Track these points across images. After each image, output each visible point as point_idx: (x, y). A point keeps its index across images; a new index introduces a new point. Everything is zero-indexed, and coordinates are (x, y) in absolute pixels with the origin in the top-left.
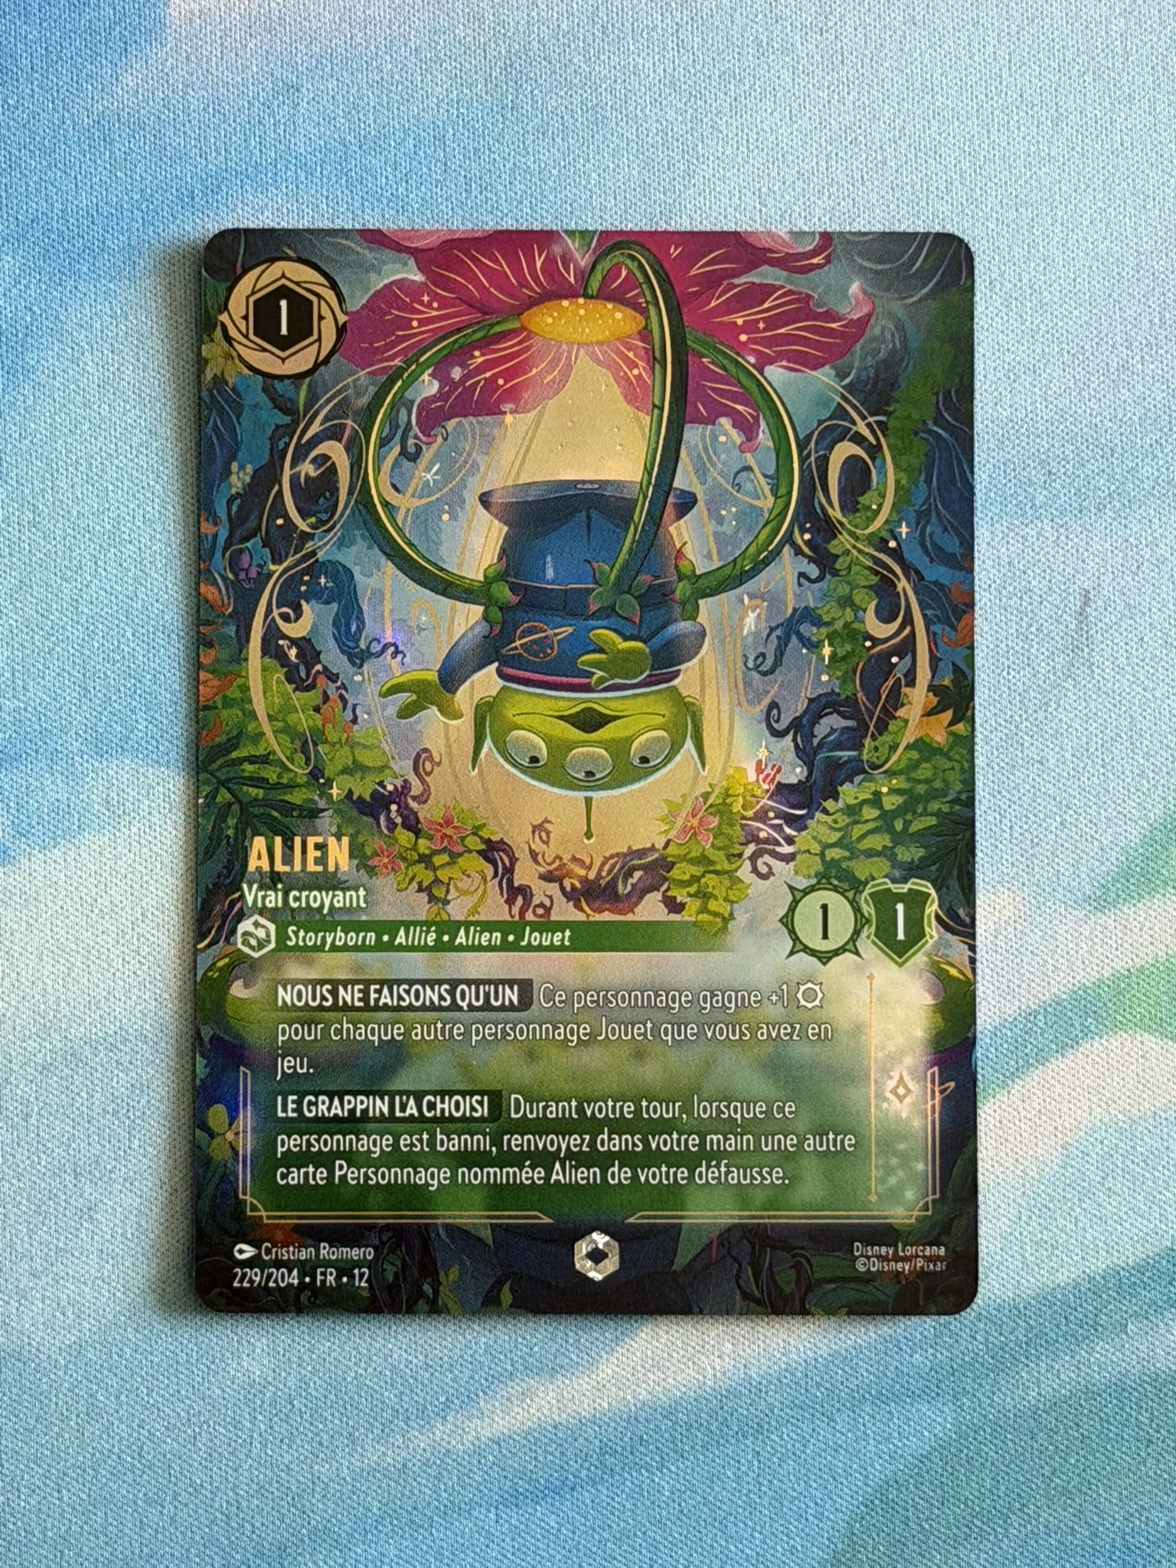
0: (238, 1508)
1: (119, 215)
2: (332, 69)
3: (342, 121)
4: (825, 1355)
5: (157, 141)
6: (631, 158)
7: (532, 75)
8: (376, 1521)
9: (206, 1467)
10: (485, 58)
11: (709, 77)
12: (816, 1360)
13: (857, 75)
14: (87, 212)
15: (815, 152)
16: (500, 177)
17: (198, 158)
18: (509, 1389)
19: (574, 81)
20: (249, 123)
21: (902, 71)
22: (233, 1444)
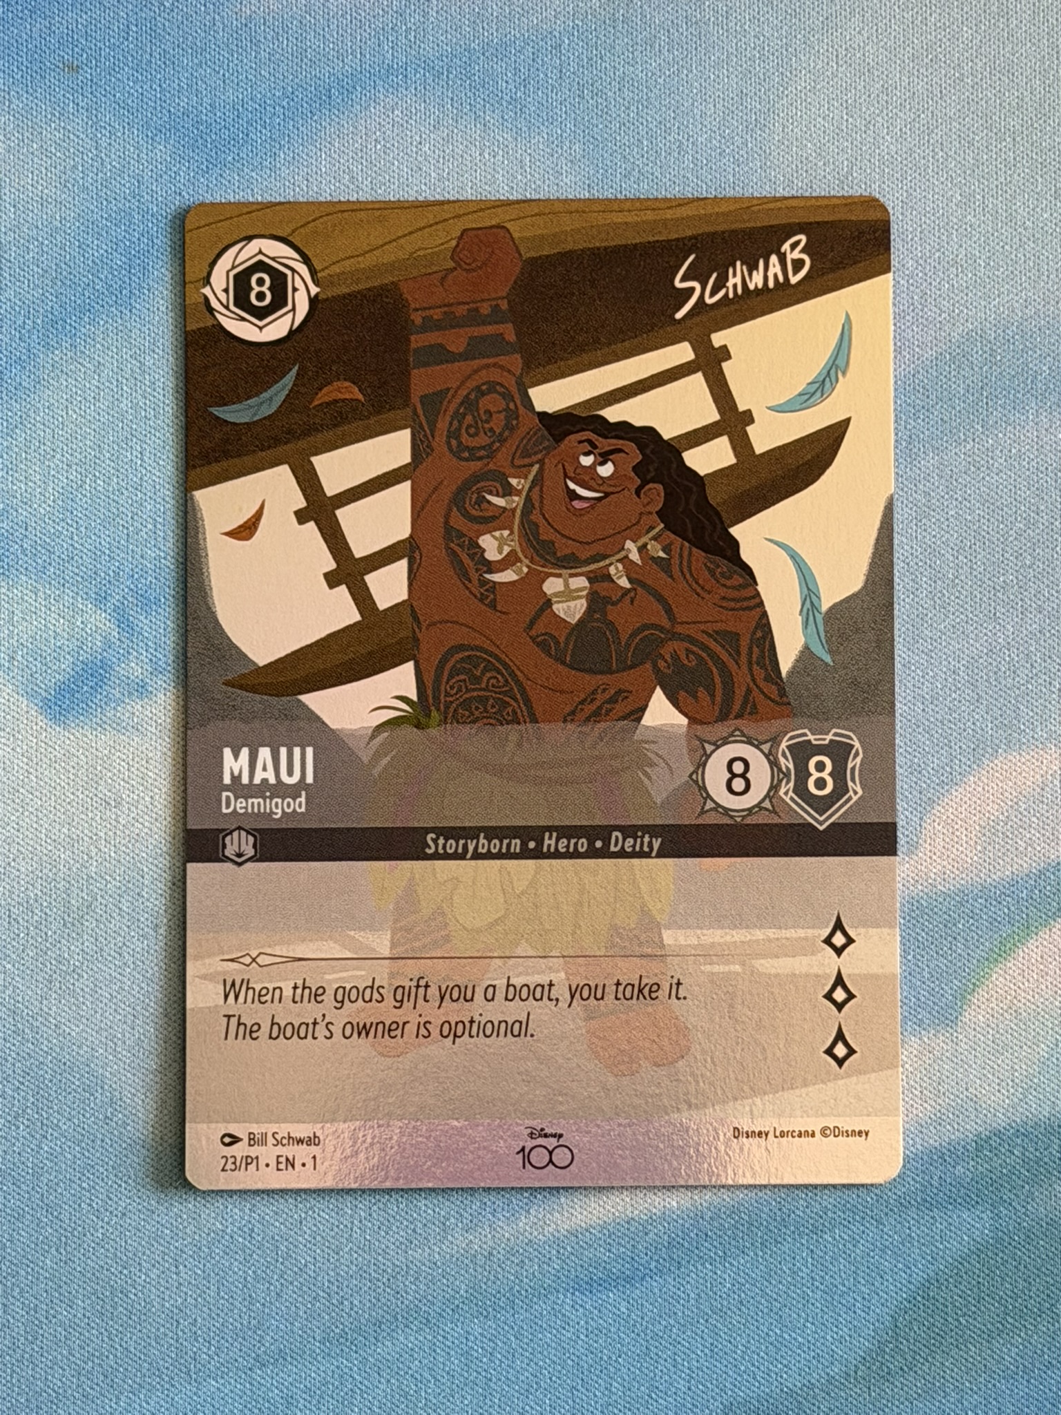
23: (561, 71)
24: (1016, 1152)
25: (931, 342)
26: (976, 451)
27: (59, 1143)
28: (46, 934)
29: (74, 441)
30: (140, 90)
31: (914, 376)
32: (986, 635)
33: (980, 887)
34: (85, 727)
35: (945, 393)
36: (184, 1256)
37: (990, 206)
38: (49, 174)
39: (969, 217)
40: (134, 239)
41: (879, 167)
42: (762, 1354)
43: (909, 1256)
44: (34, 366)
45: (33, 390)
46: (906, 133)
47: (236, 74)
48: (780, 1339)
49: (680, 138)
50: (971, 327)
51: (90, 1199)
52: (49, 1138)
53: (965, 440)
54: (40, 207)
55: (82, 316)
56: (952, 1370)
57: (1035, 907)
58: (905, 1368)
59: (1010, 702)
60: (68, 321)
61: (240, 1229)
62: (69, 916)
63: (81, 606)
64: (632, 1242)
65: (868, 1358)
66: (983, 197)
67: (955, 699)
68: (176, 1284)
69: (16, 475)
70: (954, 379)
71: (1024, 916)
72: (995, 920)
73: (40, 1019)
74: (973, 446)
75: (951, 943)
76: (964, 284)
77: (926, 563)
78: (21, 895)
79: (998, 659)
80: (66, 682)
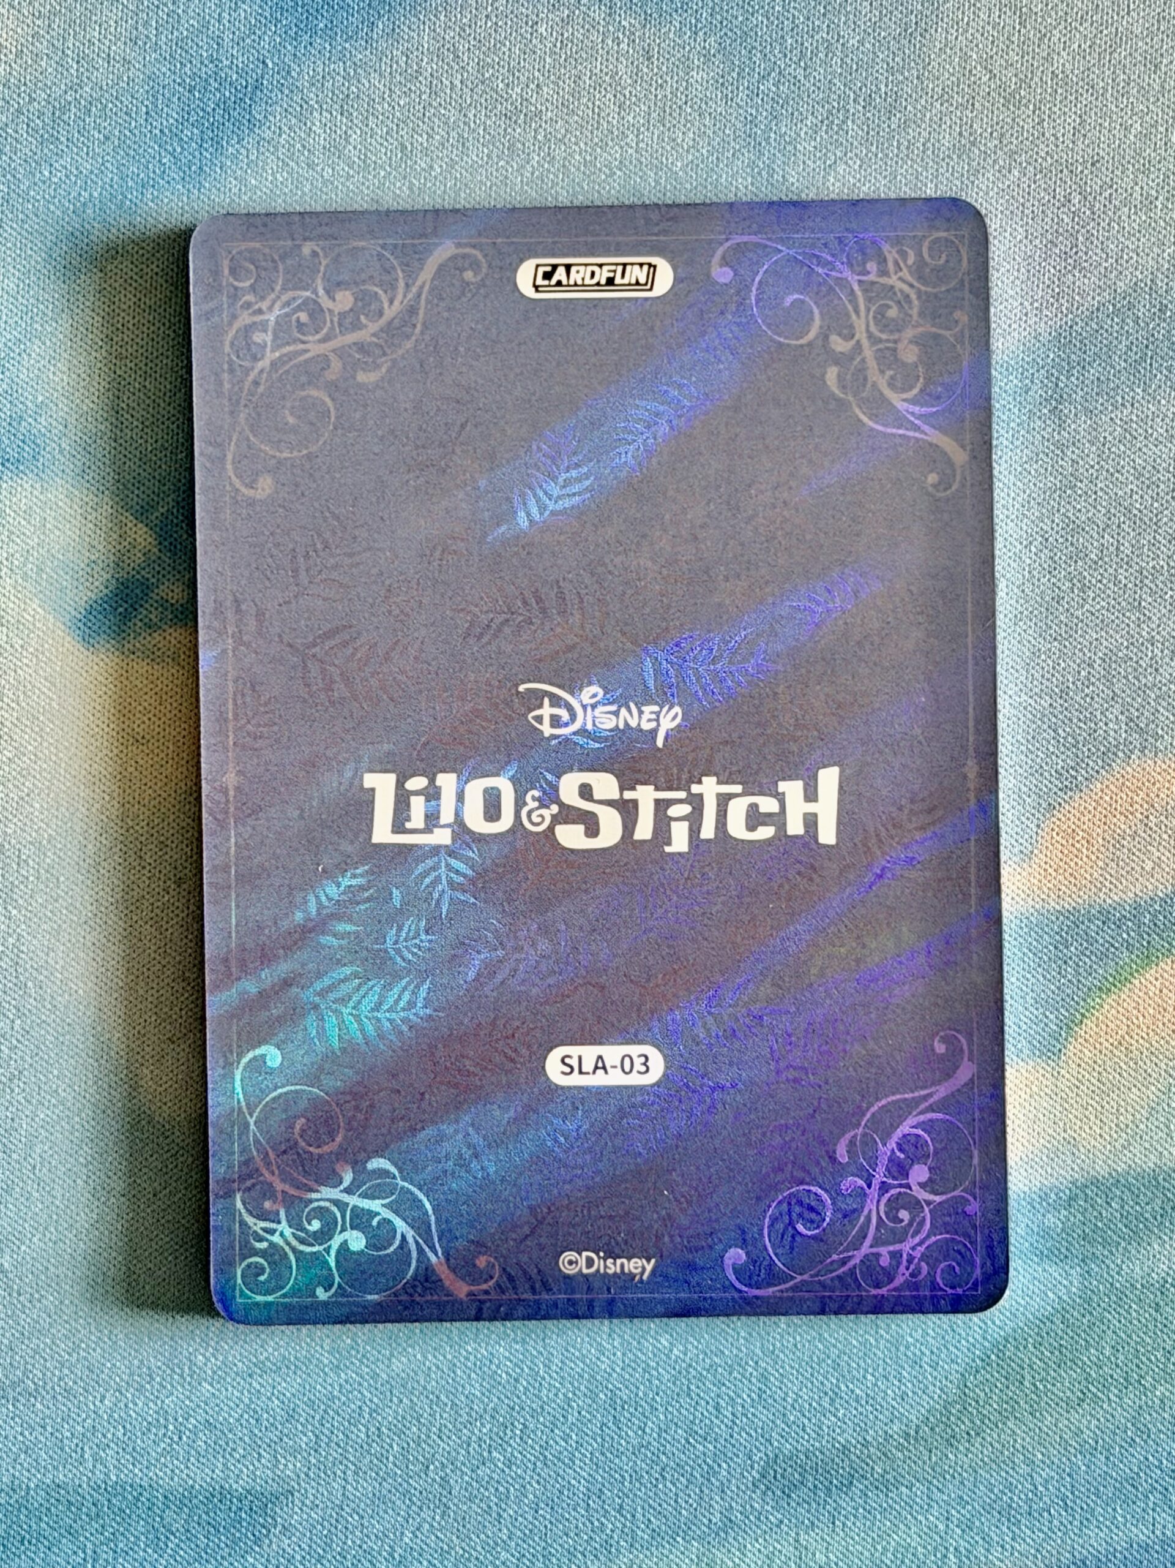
24: (1114, 1204)
25: (1094, 291)
26: (1135, 418)
27: (57, 1111)
28: (58, 879)
32: (1128, 625)
33: (1098, 908)
34: (118, 653)
35: (1104, 349)
38: (119, 29)
39: (1148, 151)
40: (209, 109)
41: (1052, 87)
42: (814, 1404)
46: (1085, 51)
48: (836, 1390)
49: (829, 37)
50: (1140, 276)
52: (46, 1104)
53: (1123, 405)
54: (106, 65)
56: (1024, 1439)
57: (1158, 935)
58: (972, 1433)
59: (1149, 703)
60: (129, 196)
63: (121, 517)
65: (931, 1419)
66: (1167, 130)
67: (1087, 695)
69: (59, 365)
70: (1115, 335)
71: (1145, 943)
72: (1113, 946)
73: (45, 973)
74: (1132, 412)
75: (1060, 968)
76: (1137, 227)
77: (1067, 540)
78: (34, 834)
79: (1140, 654)
80: (100, 602)
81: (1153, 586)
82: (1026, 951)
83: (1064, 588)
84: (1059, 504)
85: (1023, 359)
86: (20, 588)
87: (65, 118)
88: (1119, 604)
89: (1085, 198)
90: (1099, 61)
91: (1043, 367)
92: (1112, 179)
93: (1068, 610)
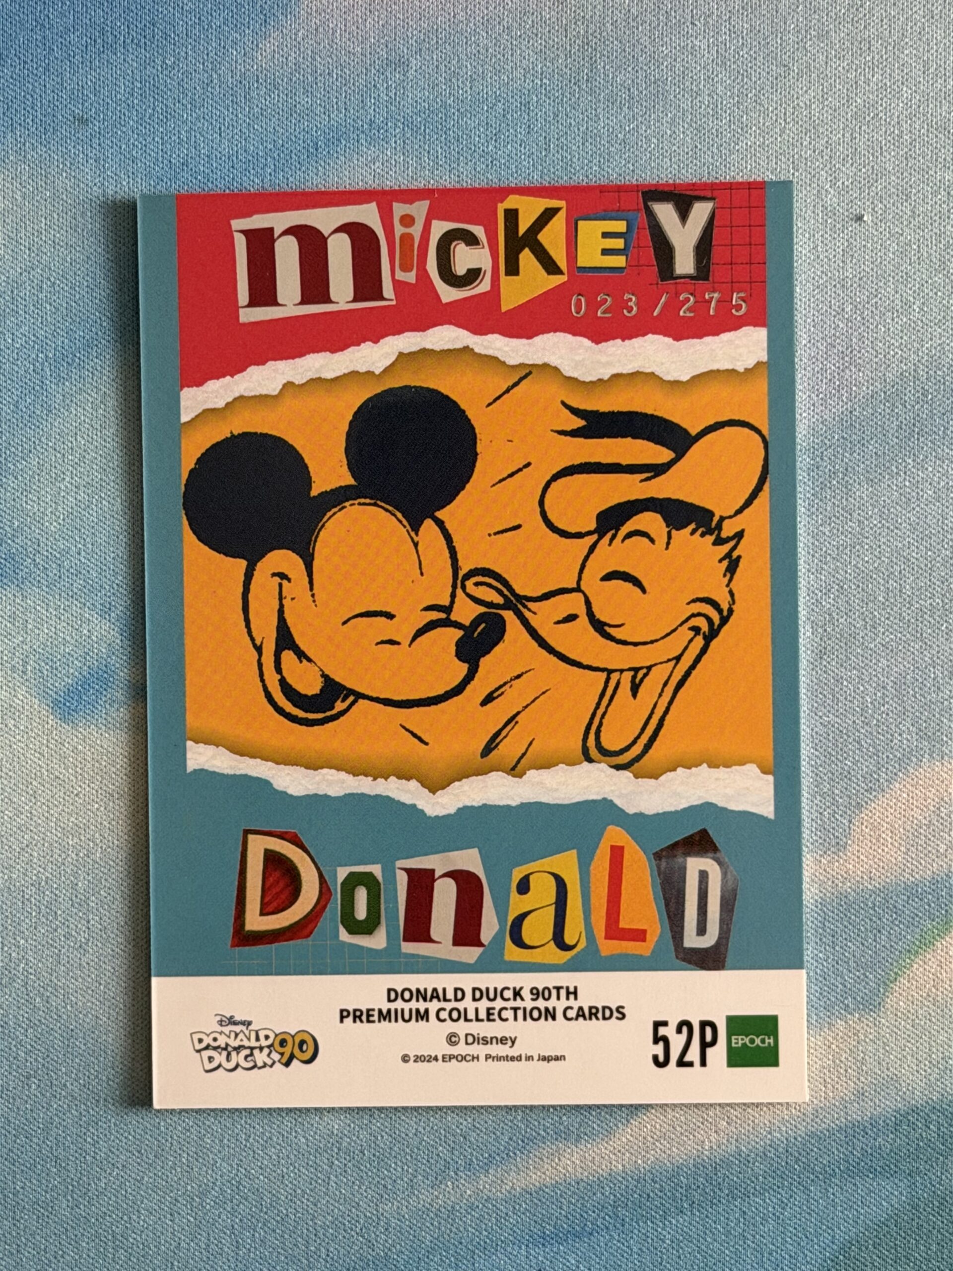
0: (315, 1235)
1: (255, 161)
2: (437, 42)
3: (444, 87)
4: (803, 1135)
5: (290, 100)
6: (686, 126)
7: (605, 53)
8: (428, 1252)
9: (291, 1200)
10: (566, 37)
11: (755, 59)
12: (795, 1139)
13: (880, 60)
14: (229, 158)
15: (842, 126)
16: (574, 139)
17: (323, 116)
18: (541, 1150)
19: (641, 59)
20: (366, 86)
21: (920, 58)
22: (313, 1182)
23: (529, 126)
24: (931, 1127)
26: (907, 484)
27: (66, 1101)
28: (56, 913)
29: (82, 464)
30: (144, 142)
31: (851, 412)
32: (913, 653)
33: (903, 885)
34: (92, 726)
35: (879, 429)
36: (179, 1205)
37: (925, 254)
38: (61, 220)
43: (833, 1219)
44: (47, 397)
45: (45, 417)
46: (848, 187)
47: (231, 128)
50: (905, 368)
51: (94, 1152)
52: (58, 1096)
53: (897, 473)
54: (52, 250)
55: (90, 350)
59: (934, 716)
60: (78, 355)
61: (229, 1182)
62: (76, 896)
63: (87, 615)
64: (581, 1201)
66: (919, 246)
67: (883, 712)
68: (170, 1230)
69: (30, 496)
70: (888, 417)
71: (943, 912)
72: (917, 915)
73: (49, 989)
74: (905, 479)
75: (875, 935)
76: (899, 328)
77: (858, 586)
78: (34, 878)
79: (924, 676)
80: (75, 685)
81: (931, 619)
82: (845, 923)
83: (858, 625)
84: (850, 557)
85: (813, 442)
86: (10, 679)
87: (22, 294)
88: (905, 636)
89: (856, 307)
90: (860, 195)
91: (830, 447)
92: (876, 290)
93: (863, 644)
